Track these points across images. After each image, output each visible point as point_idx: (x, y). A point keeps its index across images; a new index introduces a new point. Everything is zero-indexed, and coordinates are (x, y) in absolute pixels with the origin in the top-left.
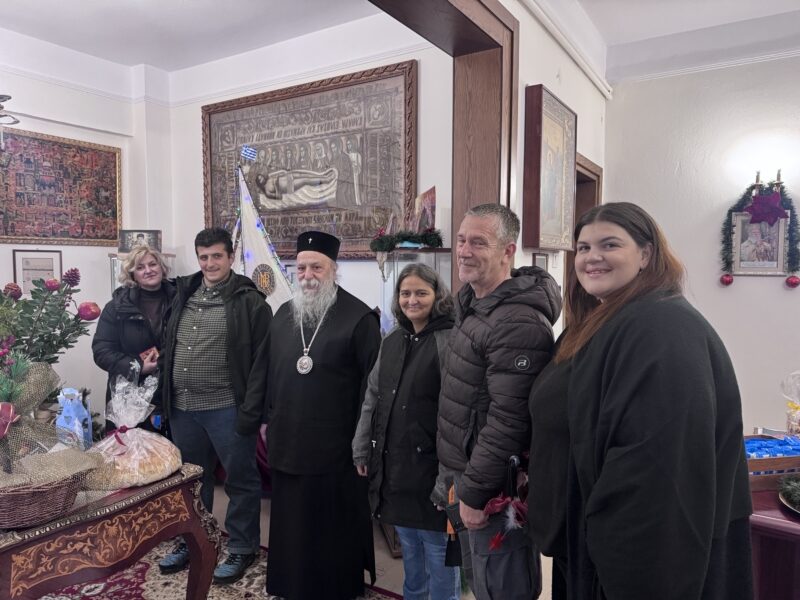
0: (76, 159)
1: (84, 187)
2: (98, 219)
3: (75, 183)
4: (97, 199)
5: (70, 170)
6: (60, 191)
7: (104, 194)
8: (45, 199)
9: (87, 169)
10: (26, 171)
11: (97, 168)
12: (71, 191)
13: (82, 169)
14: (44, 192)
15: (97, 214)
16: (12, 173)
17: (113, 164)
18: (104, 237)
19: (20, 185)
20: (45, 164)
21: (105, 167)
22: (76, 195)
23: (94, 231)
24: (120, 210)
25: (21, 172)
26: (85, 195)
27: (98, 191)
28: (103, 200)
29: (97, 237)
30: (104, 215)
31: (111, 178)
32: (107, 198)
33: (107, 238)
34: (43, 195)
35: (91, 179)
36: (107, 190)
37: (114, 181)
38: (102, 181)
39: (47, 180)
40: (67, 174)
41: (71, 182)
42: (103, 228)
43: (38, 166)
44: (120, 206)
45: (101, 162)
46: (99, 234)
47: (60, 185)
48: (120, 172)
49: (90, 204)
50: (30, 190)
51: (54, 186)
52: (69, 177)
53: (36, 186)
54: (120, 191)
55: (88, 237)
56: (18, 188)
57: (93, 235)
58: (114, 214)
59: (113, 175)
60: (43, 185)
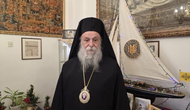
0: (48, 2)
1: (50, 14)
2: (56, 27)
3: (47, 12)
4: (56, 18)
5: (45, 6)
6: (41, 14)
7: (58, 17)
8: (35, 17)
9: (52, 6)
10: (27, 5)
11: (55, 7)
12: (45, 15)
13: (50, 6)
14: (35, 14)
15: (55, 25)
16: (21, 6)
17: (62, 6)
18: (58, 34)
19: (24, 11)
20: (35, 3)
21: (59, 6)
22: (47, 16)
23: (54, 31)
24: (64, 24)
25: (25, 5)
26: (51, 17)
27: (56, 16)
28: (58, 19)
29: (55, 34)
30: (58, 25)
31: (61, 11)
32: (59, 19)
33: (59, 34)
34: (34, 16)
35: (53, 11)
36: (59, 16)
37: (62, 12)
38: (57, 12)
39: (36, 10)
40: (44, 8)
41: (45, 11)
42: (58, 30)
43: (32, 4)
44: (64, 22)
45: (57, 4)
46: (56, 33)
47: (41, 12)
48: (64, 8)
49: (53, 21)
50: (28, 13)
51: (39, 12)
52: (44, 9)
53: (31, 12)
54: (64, 16)
55: (52, 34)
56: (24, 12)
57: (54, 33)
58: (62, 25)
59: (62, 10)
60: (34, 12)
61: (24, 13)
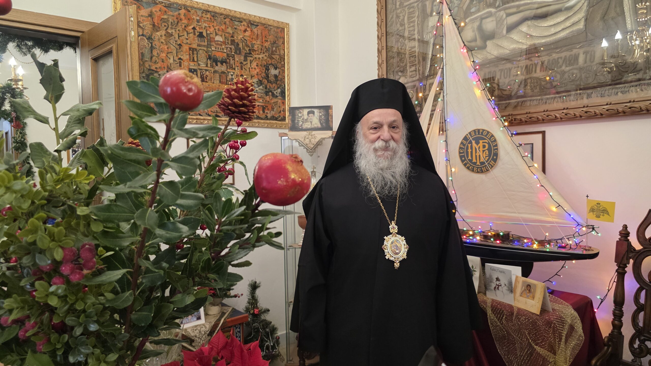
0: (247, 34)
1: (254, 64)
2: (267, 98)
3: (245, 60)
4: (267, 77)
5: (241, 46)
6: (232, 68)
7: (273, 72)
8: (217, 75)
9: (257, 44)
10: (199, 45)
11: (267, 44)
12: (242, 69)
13: (253, 45)
14: (217, 68)
15: (267, 93)
16: (185, 48)
17: (282, 40)
18: (274, 118)
19: (193, 61)
20: (218, 38)
21: (275, 43)
22: (247, 72)
23: (264, 112)
24: (289, 90)
25: (194, 46)
26: (256, 72)
27: (267, 69)
28: (272, 78)
29: (266, 118)
30: (273, 95)
31: (280, 55)
32: (276, 76)
33: (276, 119)
34: (215, 72)
35: (260, 56)
36: (276, 68)
37: (282, 58)
38: (272, 58)
39: (220, 56)
40: (238, 51)
41: (242, 58)
42: (273, 109)
43: (210, 41)
44: (289, 85)
45: (271, 38)
46: (269, 116)
47: (232, 62)
48: (288, 48)
49: (260, 83)
50: (203, 66)
51: (226, 62)
52: (240, 53)
53: (209, 62)
54: (289, 69)
55: (258, 118)
56: (192, 64)
57: (263, 116)
58: (283, 94)
59: (282, 52)
60: (216, 61)
61: (193, 66)
